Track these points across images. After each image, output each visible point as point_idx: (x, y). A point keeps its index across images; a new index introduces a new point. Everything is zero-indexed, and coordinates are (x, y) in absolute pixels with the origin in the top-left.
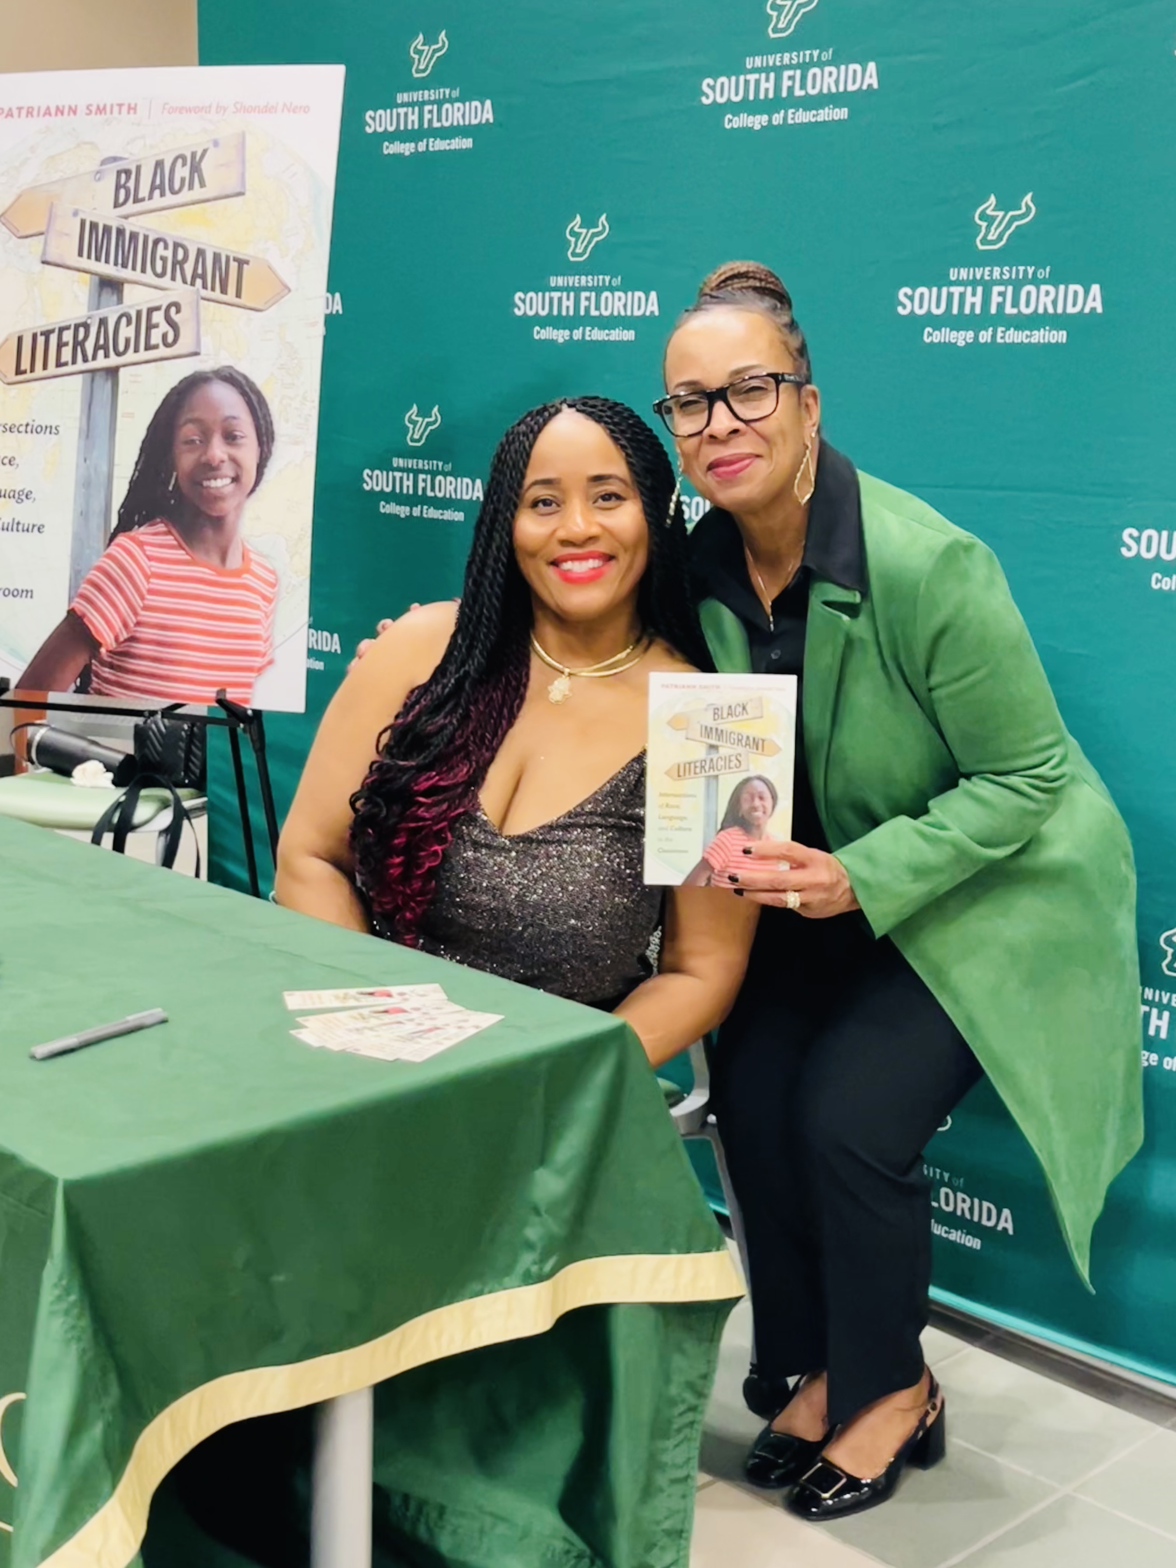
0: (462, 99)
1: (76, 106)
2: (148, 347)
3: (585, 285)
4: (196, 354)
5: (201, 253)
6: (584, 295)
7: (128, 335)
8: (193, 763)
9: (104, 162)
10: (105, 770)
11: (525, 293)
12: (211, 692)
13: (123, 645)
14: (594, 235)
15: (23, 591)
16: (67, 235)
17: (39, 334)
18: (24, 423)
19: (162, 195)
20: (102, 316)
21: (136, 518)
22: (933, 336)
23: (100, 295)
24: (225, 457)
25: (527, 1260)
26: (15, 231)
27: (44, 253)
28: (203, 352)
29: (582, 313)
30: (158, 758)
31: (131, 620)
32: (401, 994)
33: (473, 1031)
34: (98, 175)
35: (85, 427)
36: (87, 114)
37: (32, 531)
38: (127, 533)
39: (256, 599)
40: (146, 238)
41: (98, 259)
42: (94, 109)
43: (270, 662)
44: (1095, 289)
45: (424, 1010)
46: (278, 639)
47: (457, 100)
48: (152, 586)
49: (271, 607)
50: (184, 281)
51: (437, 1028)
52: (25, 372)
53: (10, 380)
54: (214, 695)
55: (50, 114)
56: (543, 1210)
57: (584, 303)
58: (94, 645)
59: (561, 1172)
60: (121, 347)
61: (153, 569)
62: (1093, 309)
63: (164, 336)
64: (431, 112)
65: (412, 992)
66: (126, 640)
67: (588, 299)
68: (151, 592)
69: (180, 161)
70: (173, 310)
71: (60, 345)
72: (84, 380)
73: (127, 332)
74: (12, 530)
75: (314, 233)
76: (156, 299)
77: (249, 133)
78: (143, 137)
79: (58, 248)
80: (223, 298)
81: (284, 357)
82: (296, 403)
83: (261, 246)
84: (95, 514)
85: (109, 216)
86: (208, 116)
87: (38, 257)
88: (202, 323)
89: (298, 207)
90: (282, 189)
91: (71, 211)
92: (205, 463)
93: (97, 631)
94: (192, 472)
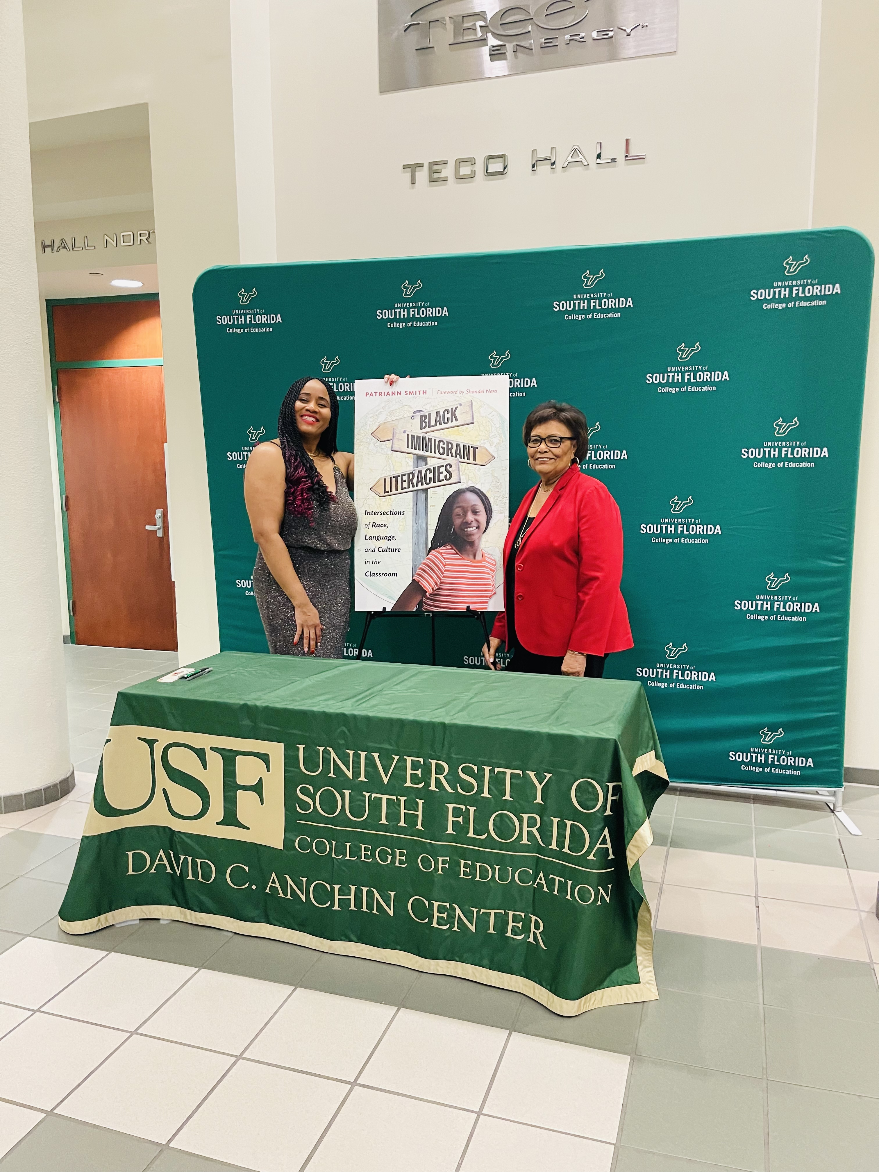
1: (401, 392)
2: (439, 481)
4: (460, 482)
5: (458, 445)
7: (431, 477)
9: (414, 413)
15: (393, 574)
16: (401, 440)
17: (393, 477)
18: (390, 511)
19: (440, 424)
20: (419, 470)
21: (438, 544)
23: (418, 462)
24: (473, 520)
26: (379, 439)
27: (392, 447)
28: (462, 481)
31: (438, 583)
34: (413, 417)
35: (415, 511)
37: (395, 551)
38: (435, 550)
39: (488, 571)
40: (435, 440)
41: (415, 449)
42: (408, 392)
43: (495, 593)
48: (446, 569)
49: (494, 574)
50: (452, 456)
52: (388, 492)
53: (382, 495)
55: (390, 395)
58: (424, 592)
60: (428, 481)
61: (446, 562)
63: (446, 476)
66: (436, 590)
68: (445, 571)
69: (446, 412)
70: (448, 467)
71: (402, 481)
72: (413, 494)
73: (430, 475)
74: (387, 551)
75: (503, 437)
76: (441, 463)
77: (474, 401)
78: (430, 403)
79: (398, 445)
80: (468, 461)
81: (494, 482)
82: (500, 499)
83: (482, 442)
84: (421, 543)
85: (418, 432)
86: (456, 395)
87: (390, 449)
88: (460, 471)
89: (496, 427)
90: (489, 421)
91: (403, 431)
92: (465, 522)
93: (425, 587)
94: (460, 526)
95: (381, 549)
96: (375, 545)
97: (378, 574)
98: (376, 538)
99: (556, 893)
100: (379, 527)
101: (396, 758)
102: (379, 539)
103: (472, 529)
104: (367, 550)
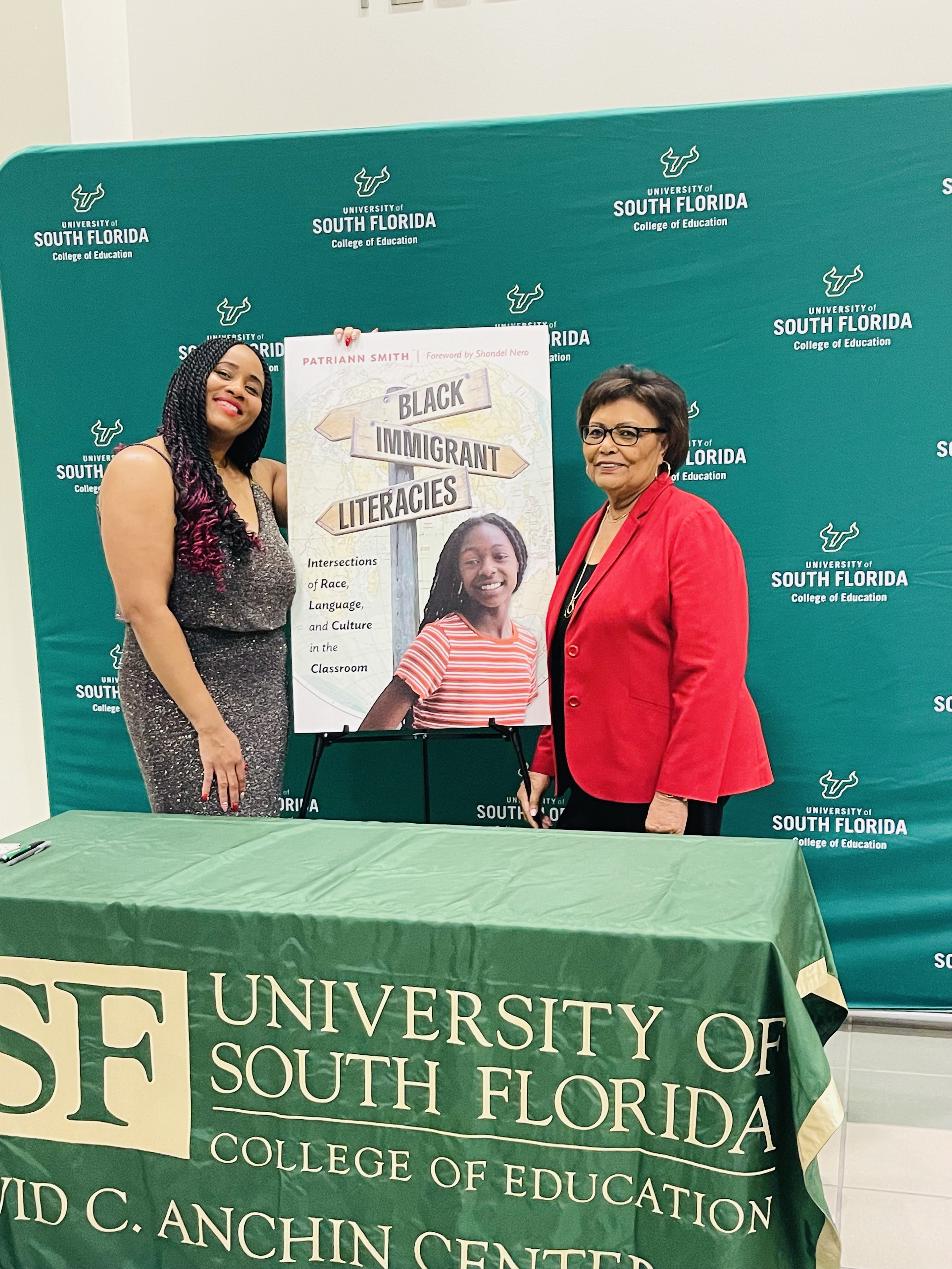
1: (365, 357)
2: (435, 506)
4: (470, 508)
5: (465, 445)
7: (420, 499)
9: (389, 391)
13: (434, 695)
15: (359, 667)
16: (368, 437)
17: (355, 502)
18: (350, 559)
19: (434, 409)
20: (399, 488)
21: (437, 613)
23: (397, 475)
24: (495, 570)
26: (329, 437)
27: (352, 450)
28: (473, 506)
31: (439, 678)
34: (386, 399)
35: (395, 559)
37: (363, 628)
38: (432, 624)
39: (525, 657)
40: (425, 437)
41: (392, 452)
43: (536, 695)
48: (451, 655)
49: (534, 661)
50: (456, 463)
52: (347, 527)
53: (336, 532)
55: (346, 363)
60: (416, 507)
61: (452, 645)
63: (446, 497)
66: (435, 692)
68: (451, 659)
69: (444, 389)
70: (450, 481)
71: (372, 508)
72: (391, 529)
73: (418, 497)
74: (348, 628)
75: (541, 429)
76: (438, 475)
77: (490, 369)
78: (416, 374)
79: (362, 446)
80: (484, 471)
81: (530, 506)
82: (540, 533)
83: (506, 438)
84: (407, 612)
85: (397, 424)
86: (459, 359)
87: (348, 453)
88: (471, 488)
89: (529, 413)
90: (516, 403)
91: (370, 422)
92: (482, 575)
93: (415, 687)
94: (473, 581)
95: (337, 626)
96: (326, 618)
97: (334, 669)
98: (329, 607)
99: (675, 1215)
100: (333, 586)
101: (388, 989)
102: (334, 607)
104: (312, 628)
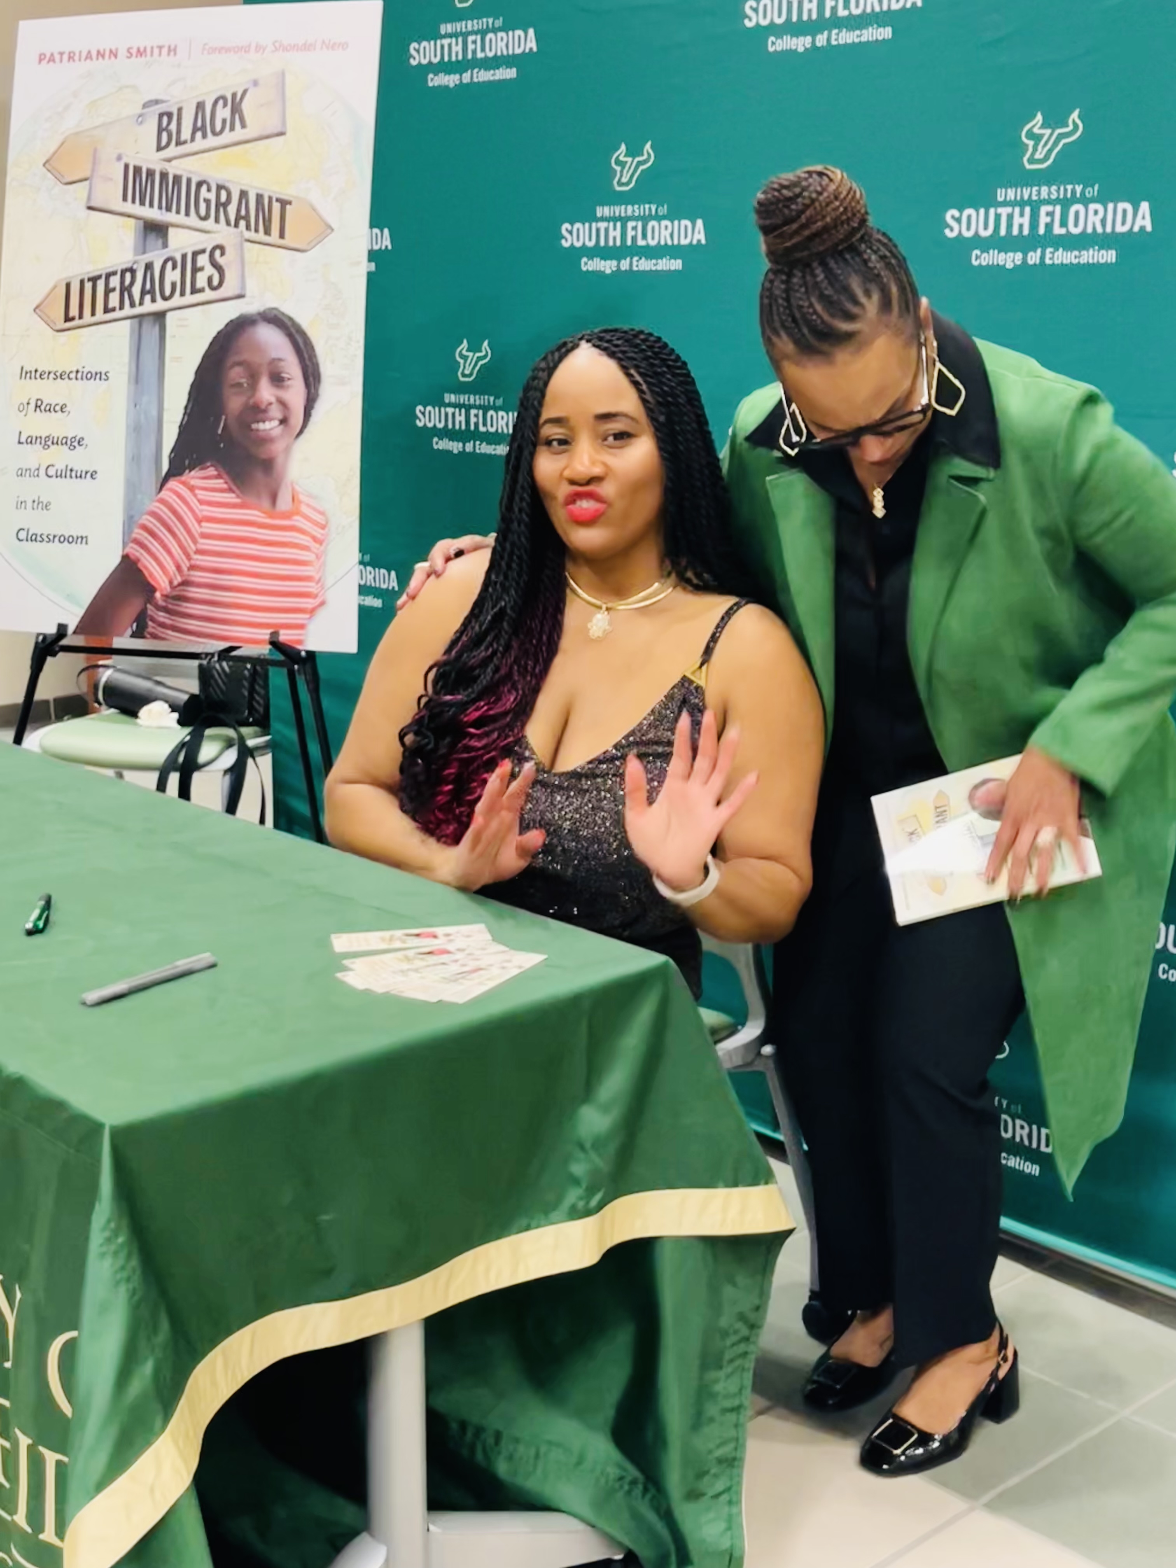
0: (505, 29)
1: (117, 50)
2: (194, 291)
3: (631, 215)
4: (242, 296)
5: (243, 194)
6: (631, 224)
7: (174, 280)
8: (258, 702)
9: (145, 106)
10: (170, 710)
11: (572, 225)
12: (265, 634)
13: (178, 589)
14: (640, 163)
15: (78, 538)
16: (111, 179)
17: (86, 280)
18: (75, 369)
19: (204, 136)
20: (147, 261)
21: (187, 462)
22: (981, 259)
23: (145, 240)
24: (273, 400)
25: (573, 1195)
26: (60, 178)
27: (89, 198)
28: (248, 293)
29: (629, 243)
30: (221, 696)
31: (185, 566)
32: (447, 935)
33: (515, 972)
34: (140, 118)
35: (134, 373)
36: (128, 58)
37: (85, 477)
38: (178, 478)
39: (308, 541)
40: (189, 181)
41: (142, 203)
42: (134, 51)
43: (323, 603)
44: (1145, 206)
45: (467, 952)
46: (329, 581)
47: (500, 29)
48: (204, 530)
49: (322, 548)
50: (228, 223)
51: (481, 969)
52: (73, 319)
53: (59, 327)
54: (267, 637)
55: (91, 59)
56: (588, 1145)
57: (630, 233)
58: (149, 590)
59: (605, 1109)
60: (168, 292)
61: (205, 513)
62: (1142, 228)
63: (210, 280)
64: (474, 42)
65: (458, 932)
66: (180, 585)
67: (635, 228)
68: (203, 535)
69: (221, 102)
70: (218, 253)
71: (108, 291)
72: (132, 325)
73: (173, 276)
74: (66, 477)
75: (356, 172)
76: (201, 242)
77: (289, 72)
78: (184, 78)
79: (103, 193)
80: (266, 239)
81: (329, 297)
82: (342, 344)
83: (303, 185)
84: (146, 459)
85: (152, 160)
86: (247, 56)
87: (83, 203)
88: (246, 265)
89: (342, 144)
90: (323, 128)
91: (115, 156)
92: (253, 406)
93: (151, 574)
94: (241, 415)
95: (52, 472)
96: (38, 458)
97: (44, 537)
98: (43, 442)
100: (50, 410)
102: (49, 443)
103: (269, 427)
104: (21, 473)
